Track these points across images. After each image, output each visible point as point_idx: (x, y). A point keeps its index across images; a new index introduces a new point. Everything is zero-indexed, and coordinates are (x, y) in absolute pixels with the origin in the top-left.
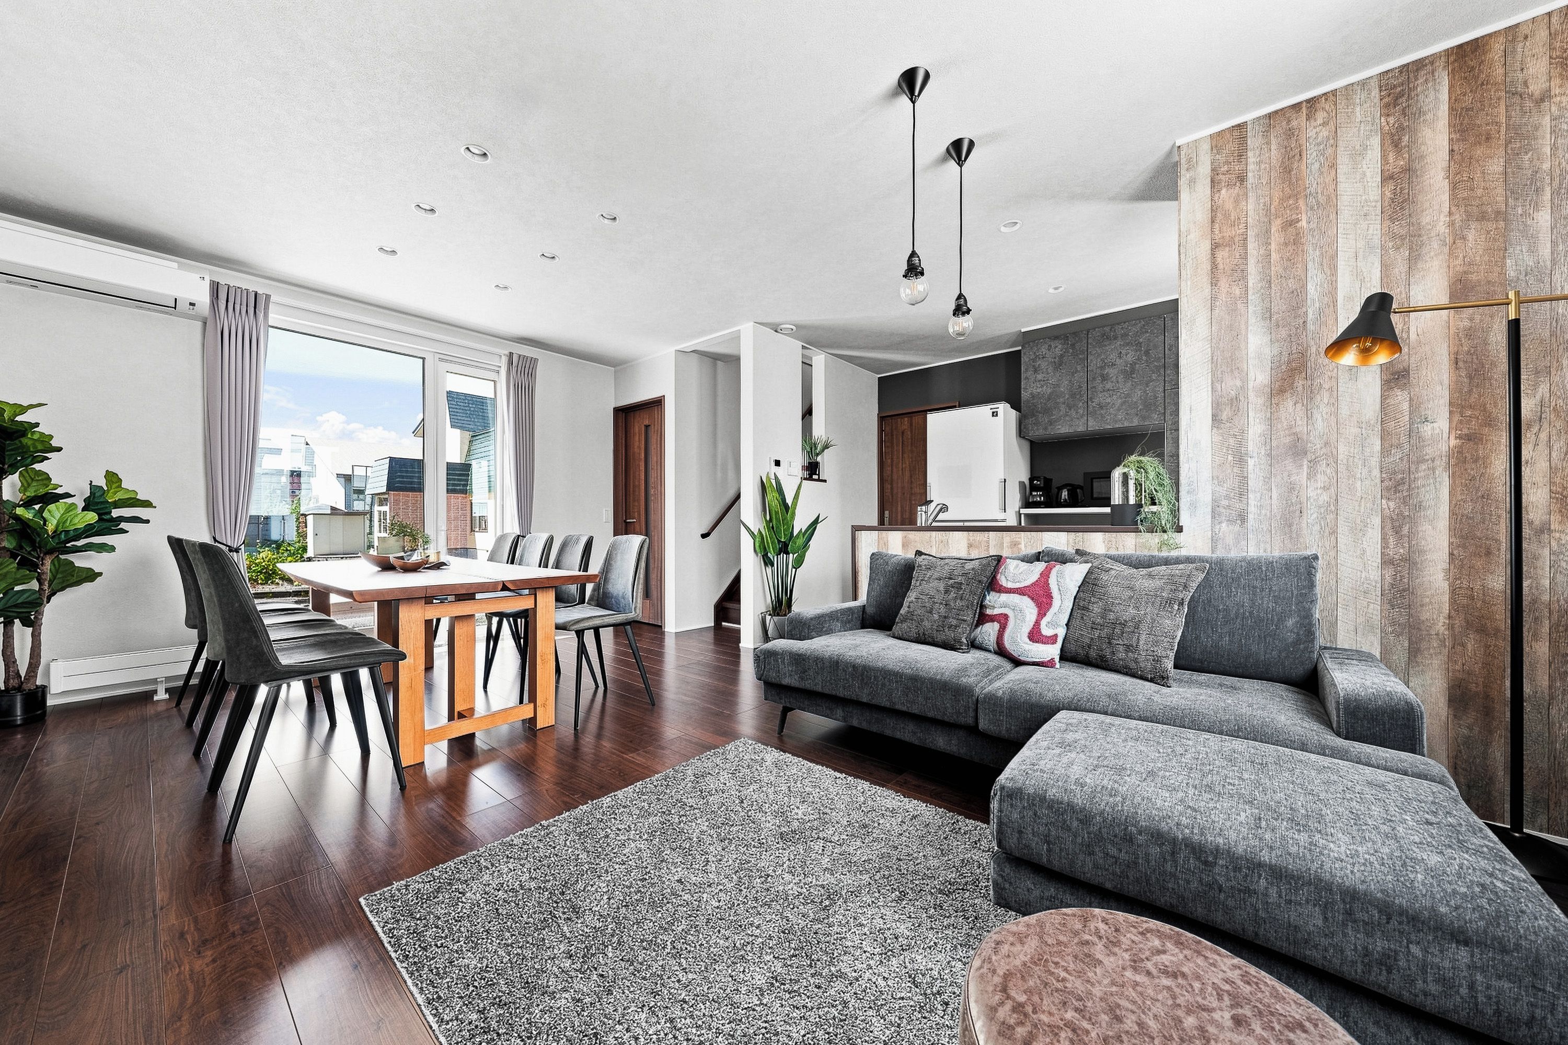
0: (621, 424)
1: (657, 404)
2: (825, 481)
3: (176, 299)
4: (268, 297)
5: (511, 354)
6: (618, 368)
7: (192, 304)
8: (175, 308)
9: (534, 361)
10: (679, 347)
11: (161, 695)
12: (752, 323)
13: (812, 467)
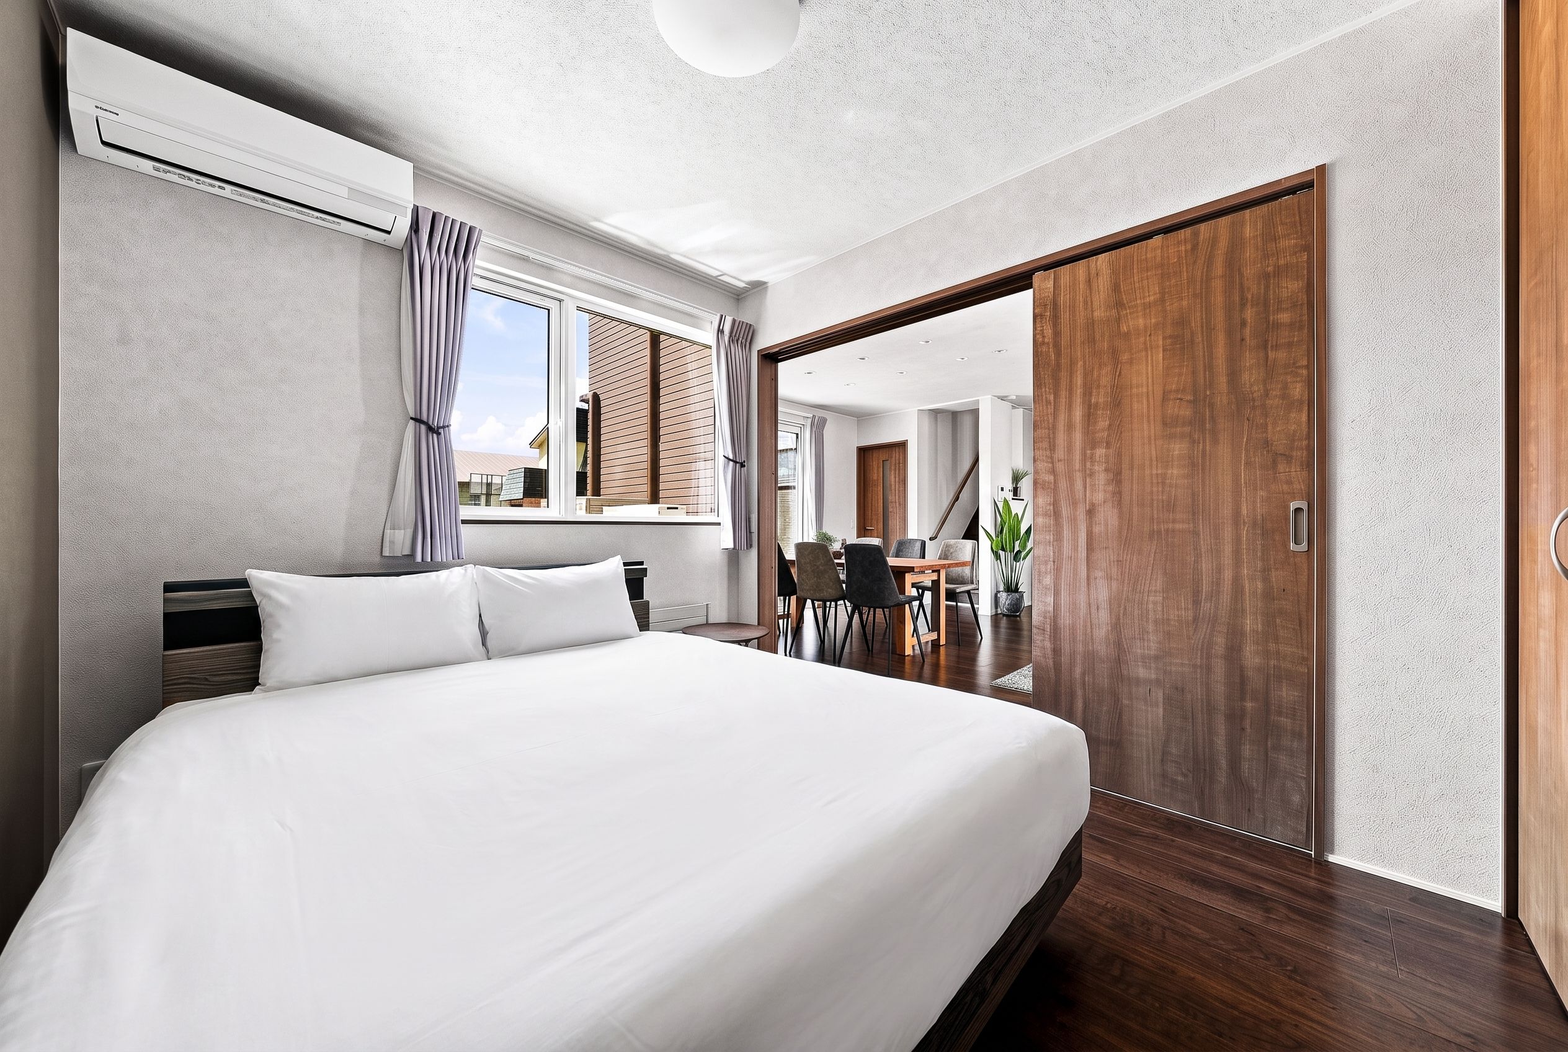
0: (862, 457)
1: (903, 444)
2: (1022, 500)
5: (814, 416)
6: (861, 418)
9: (826, 420)
10: (920, 409)
12: (990, 396)
13: (1015, 491)
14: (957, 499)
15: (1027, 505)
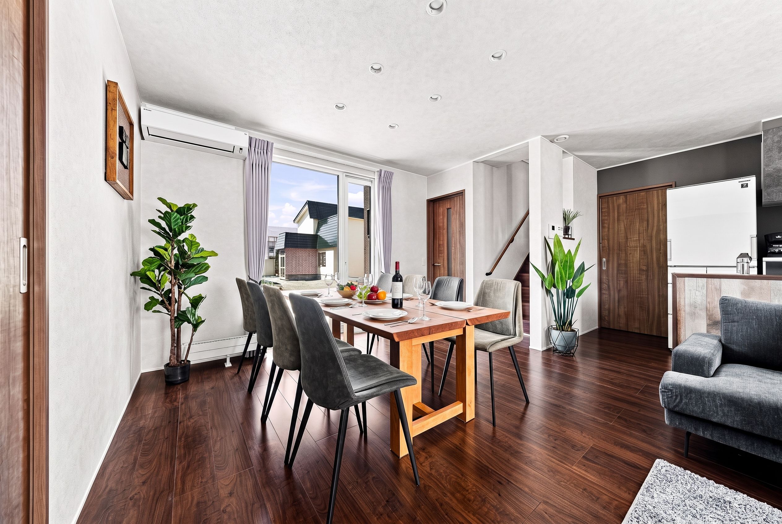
0: (431, 209)
1: (461, 194)
2: (574, 239)
3: (234, 146)
4: (273, 143)
5: (381, 171)
6: (429, 177)
7: (241, 149)
8: (233, 152)
9: (391, 174)
10: (474, 160)
11: (228, 364)
12: (540, 136)
13: (567, 230)
14: (512, 240)
15: (579, 244)
